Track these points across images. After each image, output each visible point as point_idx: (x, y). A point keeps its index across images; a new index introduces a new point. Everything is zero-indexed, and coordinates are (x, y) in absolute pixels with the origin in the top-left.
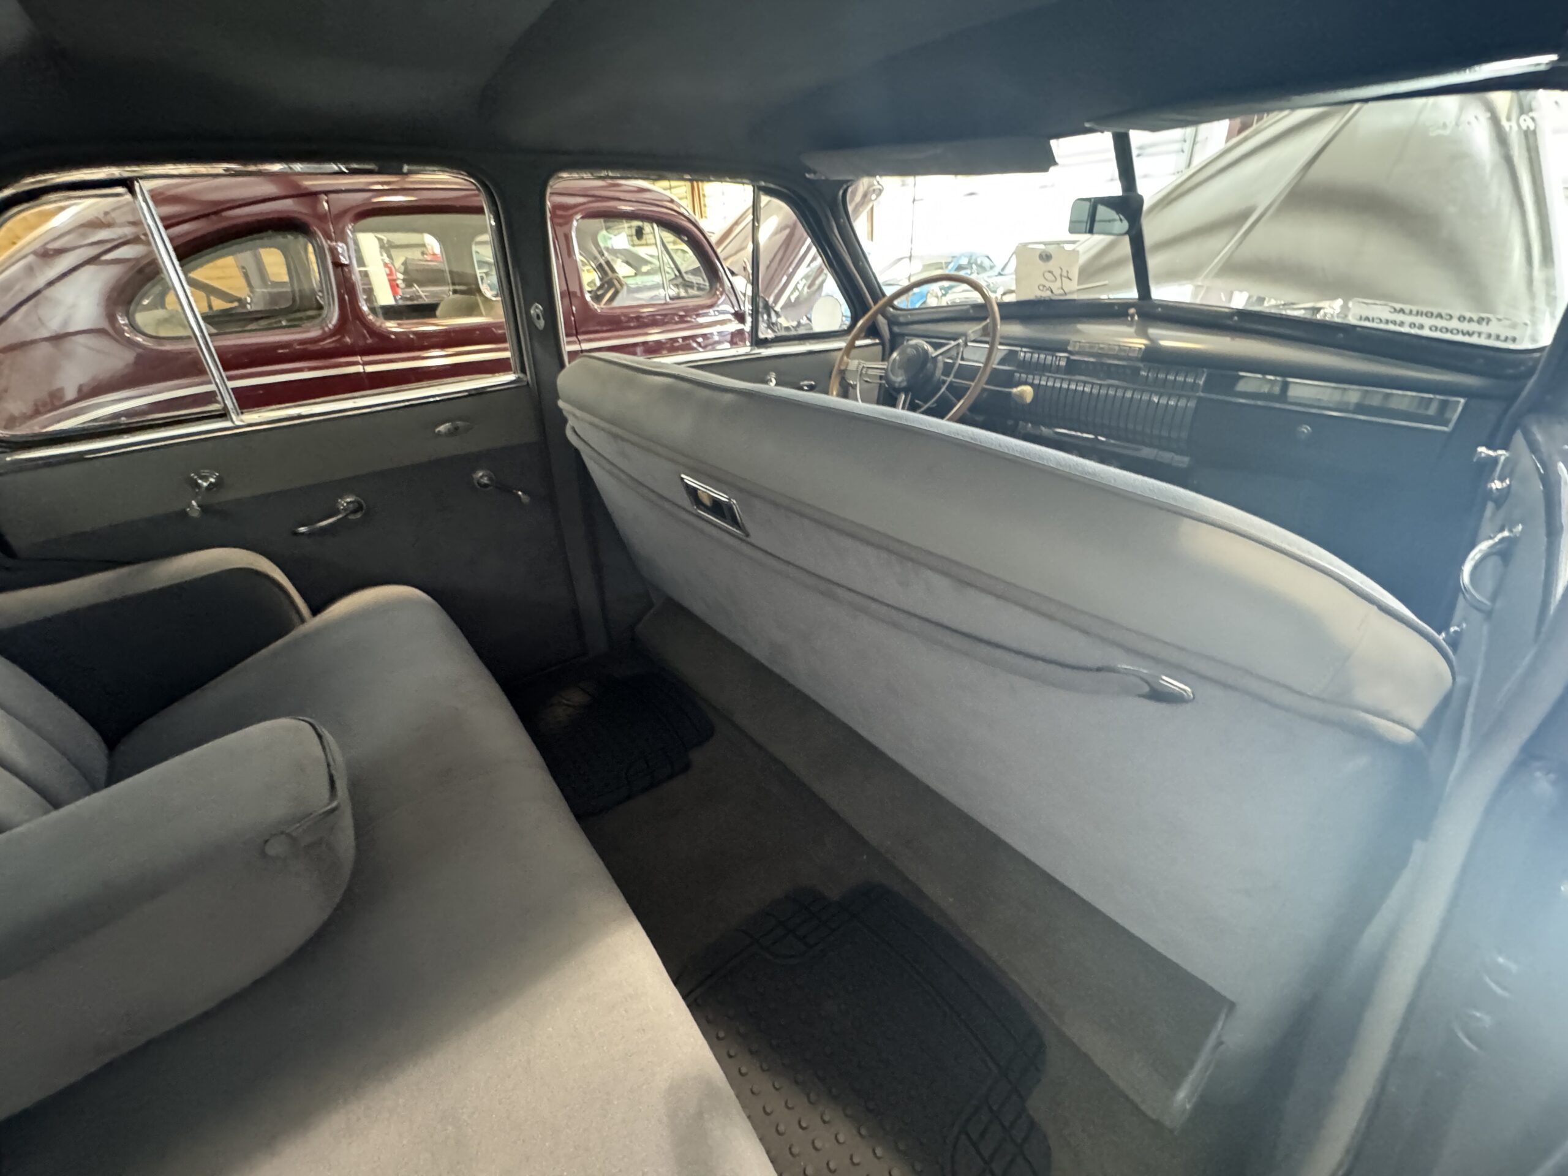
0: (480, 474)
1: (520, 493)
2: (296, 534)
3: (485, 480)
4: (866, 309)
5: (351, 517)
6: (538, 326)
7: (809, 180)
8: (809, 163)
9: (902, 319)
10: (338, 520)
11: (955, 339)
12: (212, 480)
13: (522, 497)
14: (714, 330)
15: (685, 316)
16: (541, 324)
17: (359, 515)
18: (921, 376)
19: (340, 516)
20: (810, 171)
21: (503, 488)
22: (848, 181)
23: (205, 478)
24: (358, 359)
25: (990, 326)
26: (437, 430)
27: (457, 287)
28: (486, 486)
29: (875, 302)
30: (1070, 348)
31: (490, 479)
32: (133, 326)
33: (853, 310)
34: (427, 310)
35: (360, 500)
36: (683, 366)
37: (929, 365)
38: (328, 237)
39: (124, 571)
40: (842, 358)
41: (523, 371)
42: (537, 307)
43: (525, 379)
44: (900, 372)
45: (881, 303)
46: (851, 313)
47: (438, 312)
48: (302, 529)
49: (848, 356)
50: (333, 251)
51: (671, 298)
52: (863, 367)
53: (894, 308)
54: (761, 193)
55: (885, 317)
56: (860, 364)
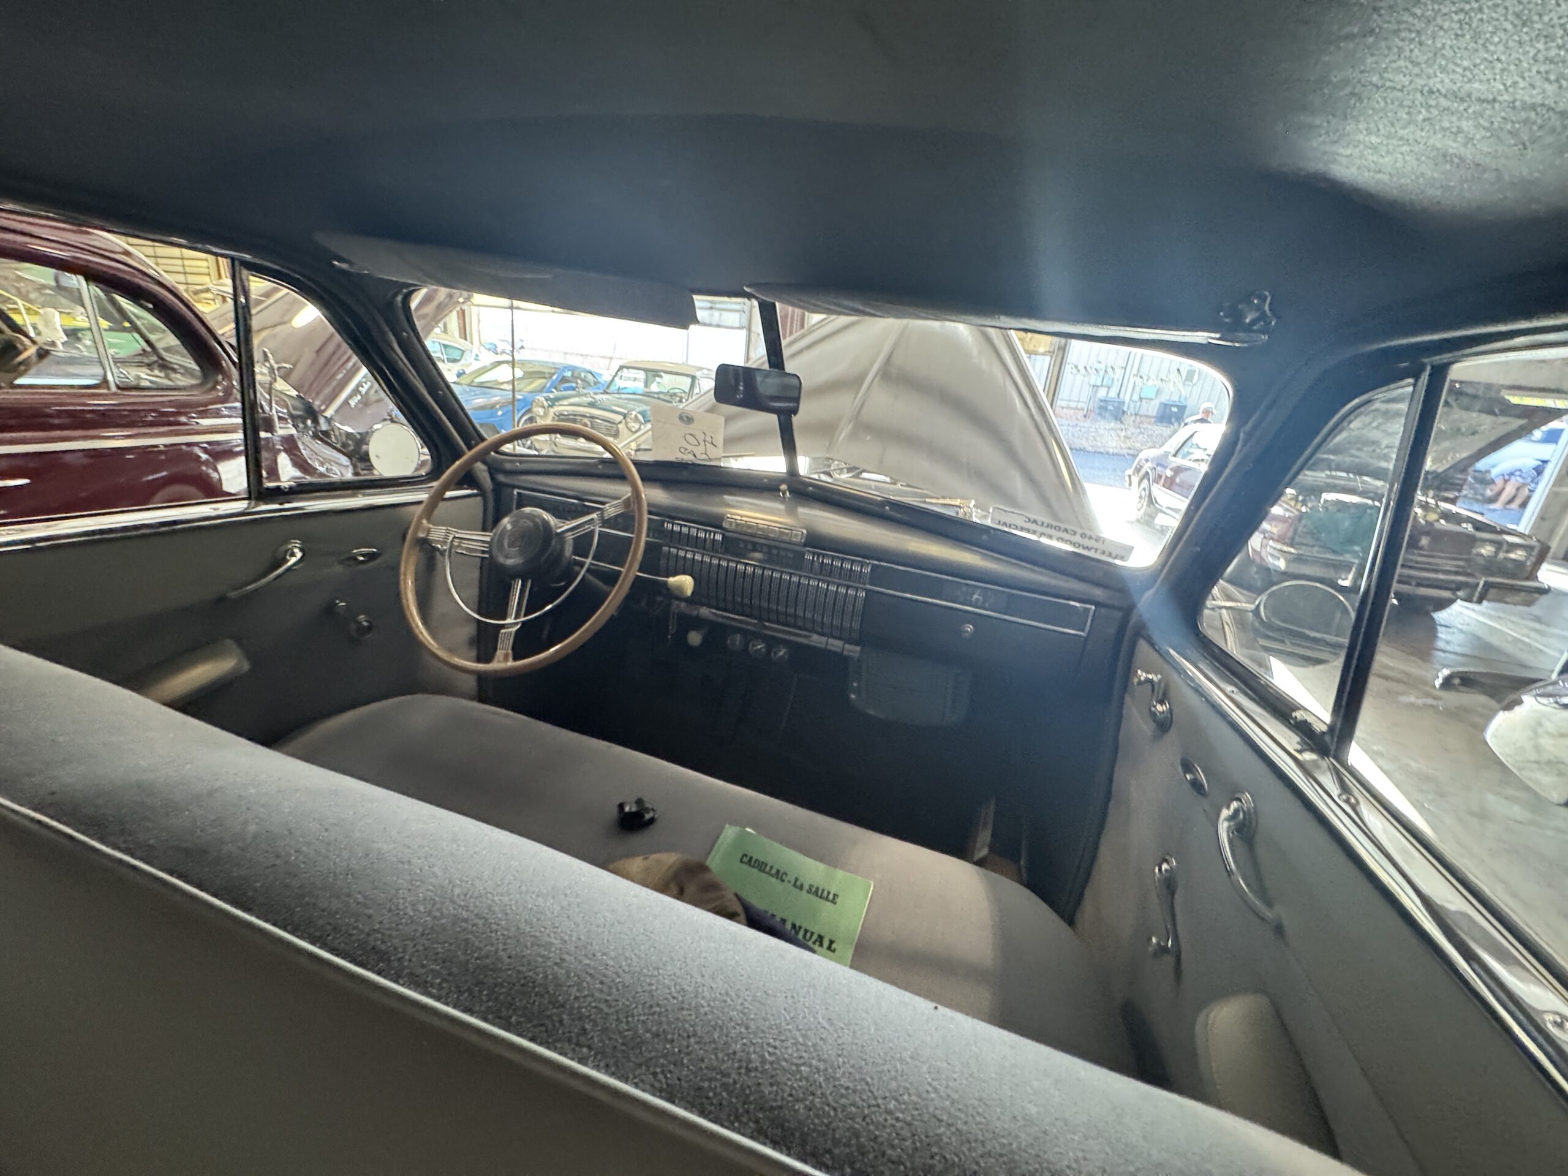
4: (456, 455)
7: (340, 271)
8: (337, 248)
18: (544, 556)
20: (338, 257)
22: (408, 283)
29: (471, 447)
30: (725, 524)
33: (434, 452)
37: (555, 542)
40: (422, 520)
44: (514, 551)
45: (479, 447)
46: (431, 456)
49: (429, 520)
51: (118, 387)
52: (455, 537)
53: (497, 452)
54: (245, 272)
55: (484, 462)
56: (448, 532)
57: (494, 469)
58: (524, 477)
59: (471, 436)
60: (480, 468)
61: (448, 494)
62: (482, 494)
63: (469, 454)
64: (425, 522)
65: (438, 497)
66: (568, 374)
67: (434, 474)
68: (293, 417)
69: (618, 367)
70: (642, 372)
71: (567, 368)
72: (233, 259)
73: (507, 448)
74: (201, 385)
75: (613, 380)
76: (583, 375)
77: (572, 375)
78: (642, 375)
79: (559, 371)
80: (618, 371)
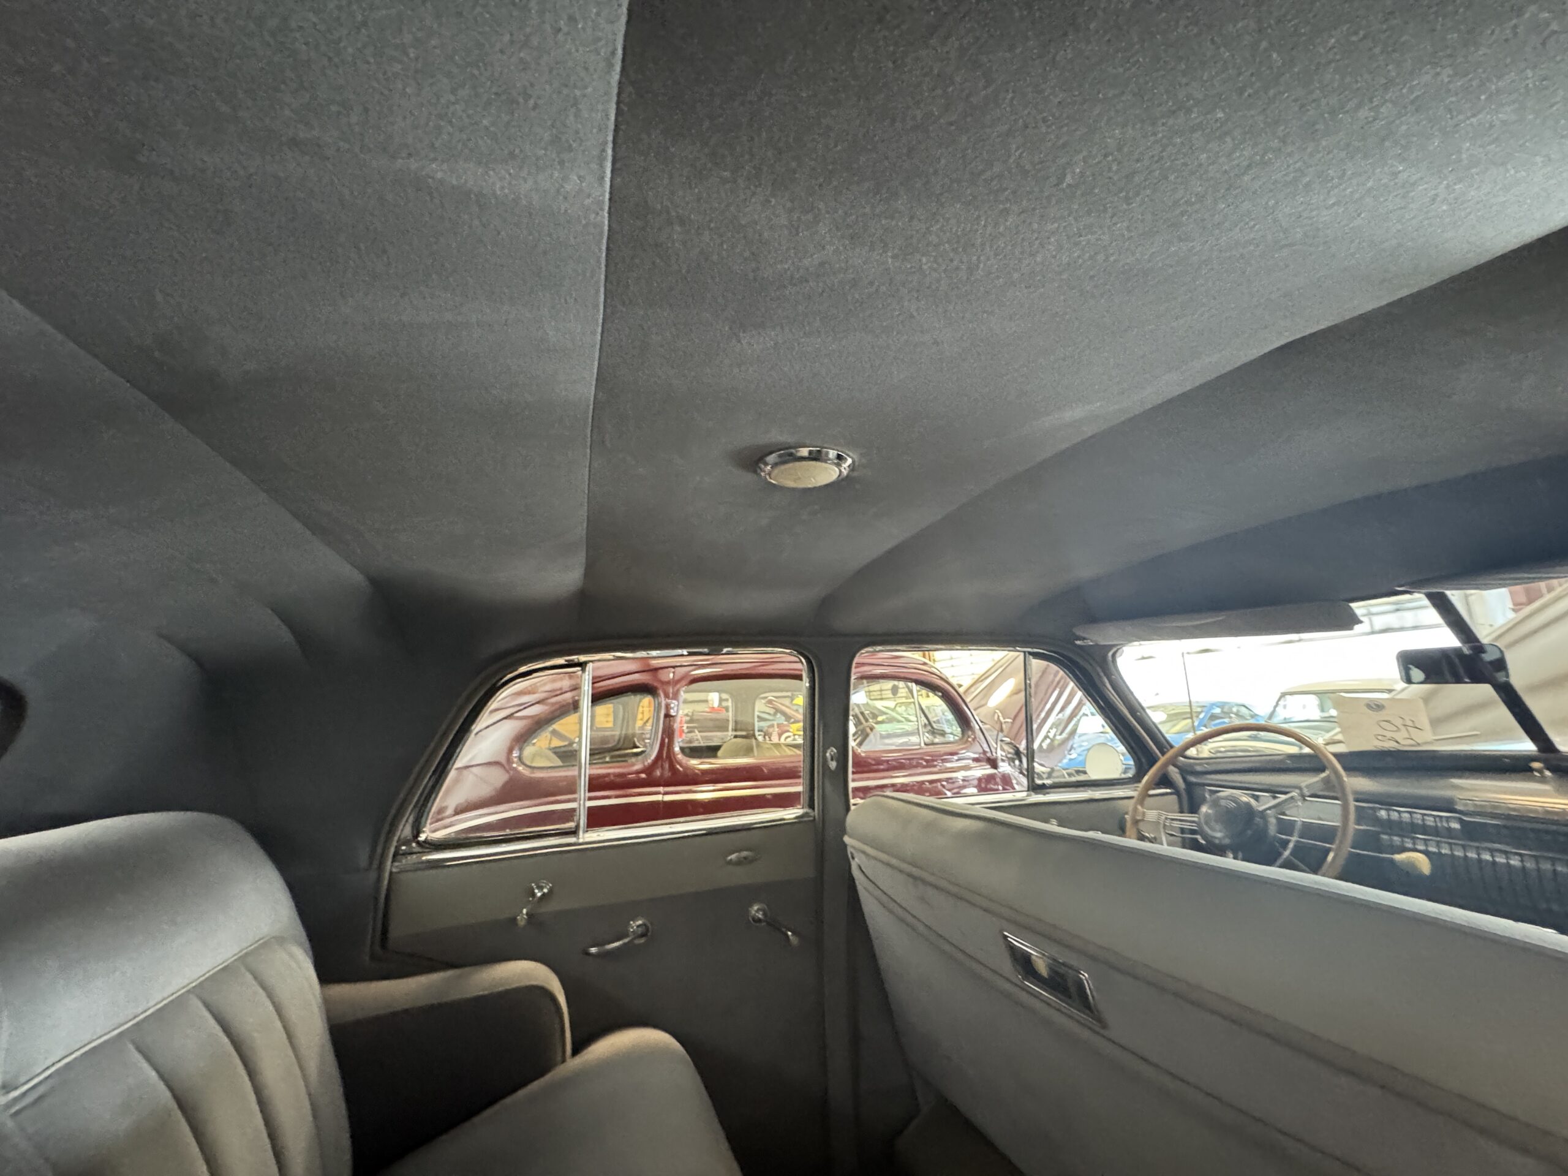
0: (756, 908)
1: (790, 933)
2: (588, 954)
3: (760, 915)
4: (1153, 761)
5: (637, 942)
6: (830, 766)
7: (1080, 647)
8: (1079, 632)
9: (1199, 768)
10: (625, 944)
11: (1285, 793)
12: (545, 890)
13: (791, 938)
14: (960, 775)
15: (933, 761)
16: (833, 765)
17: (642, 941)
18: (1249, 832)
19: (626, 940)
20: (1079, 638)
21: (773, 924)
22: (1117, 645)
23: (540, 888)
24: (661, 789)
25: (1333, 777)
26: (729, 858)
27: (739, 733)
28: (759, 920)
29: (1163, 754)
30: (1459, 807)
31: (765, 914)
32: (520, 758)
33: (1136, 758)
34: (712, 751)
35: (649, 925)
36: (978, 806)
37: (1258, 820)
38: (667, 696)
39: (450, 973)
40: (1135, 810)
41: (811, 806)
42: (832, 751)
43: (812, 814)
44: (1218, 827)
45: (1170, 753)
46: (1134, 761)
47: (720, 753)
48: (593, 950)
49: (1142, 804)
50: (668, 707)
51: (925, 744)
52: (1166, 818)
53: (1186, 757)
54: (1031, 657)
55: (1175, 766)
56: (1160, 815)
57: (1184, 771)
58: (1209, 776)
59: (1163, 745)
60: (1174, 772)
61: (1152, 792)
62: (1177, 793)
63: (1162, 760)
64: (1139, 807)
65: (1145, 795)
66: (1217, 711)
67: (1137, 778)
68: (1009, 759)
69: (1278, 695)
70: (1313, 697)
71: (1213, 705)
72: (1025, 652)
73: (1192, 752)
74: (961, 739)
75: (1274, 711)
76: (1235, 710)
77: (1223, 712)
78: (1313, 700)
79: (1205, 709)
80: (1279, 700)
